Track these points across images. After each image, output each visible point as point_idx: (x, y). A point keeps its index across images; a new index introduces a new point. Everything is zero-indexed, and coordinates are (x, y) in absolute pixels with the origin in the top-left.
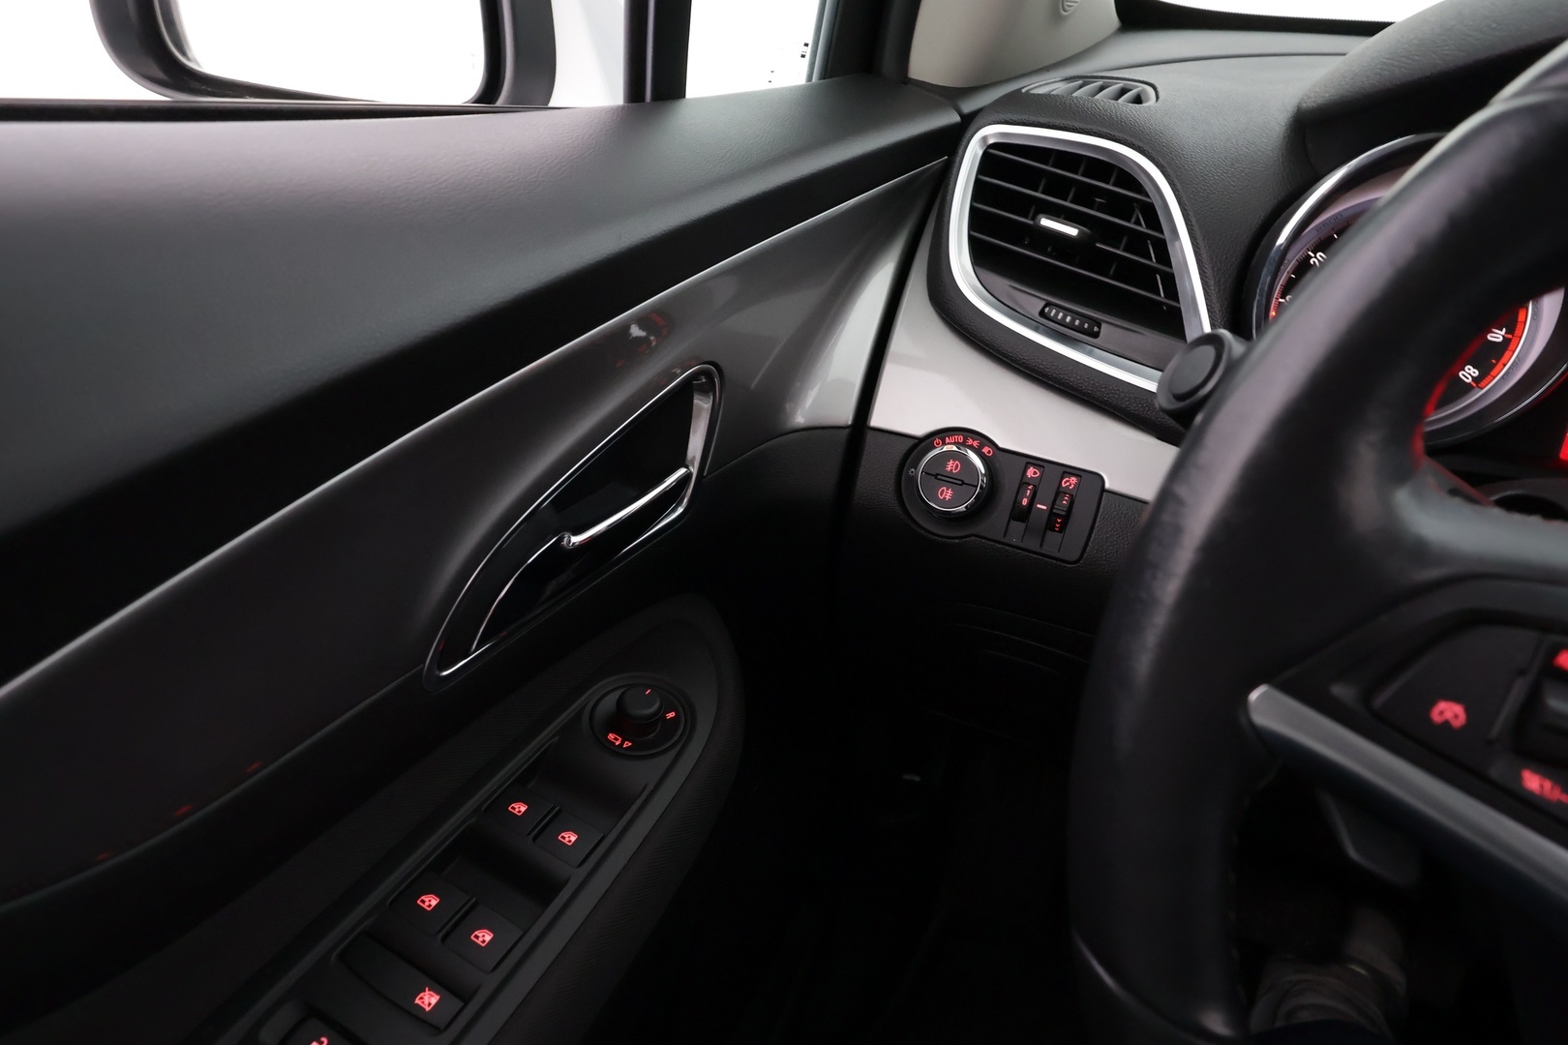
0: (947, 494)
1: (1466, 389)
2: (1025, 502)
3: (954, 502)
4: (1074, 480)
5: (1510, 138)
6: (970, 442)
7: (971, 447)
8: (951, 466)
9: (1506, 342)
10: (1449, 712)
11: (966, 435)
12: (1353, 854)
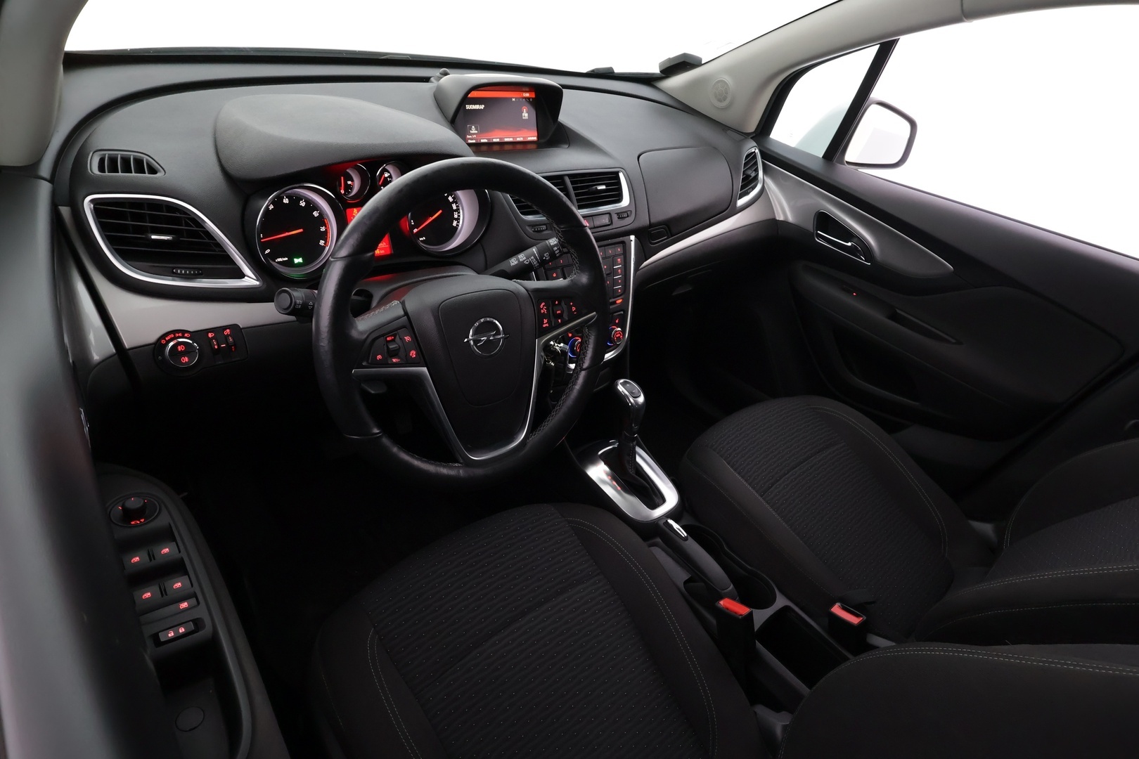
0: (186, 359)
1: (324, 248)
2: (216, 347)
3: (191, 360)
4: (228, 330)
5: (356, 236)
6: (177, 335)
7: (179, 337)
8: (180, 348)
9: (326, 230)
10: (379, 357)
11: (175, 333)
12: (373, 392)
